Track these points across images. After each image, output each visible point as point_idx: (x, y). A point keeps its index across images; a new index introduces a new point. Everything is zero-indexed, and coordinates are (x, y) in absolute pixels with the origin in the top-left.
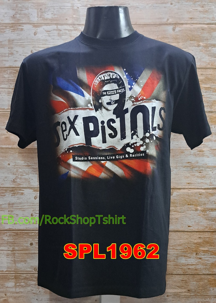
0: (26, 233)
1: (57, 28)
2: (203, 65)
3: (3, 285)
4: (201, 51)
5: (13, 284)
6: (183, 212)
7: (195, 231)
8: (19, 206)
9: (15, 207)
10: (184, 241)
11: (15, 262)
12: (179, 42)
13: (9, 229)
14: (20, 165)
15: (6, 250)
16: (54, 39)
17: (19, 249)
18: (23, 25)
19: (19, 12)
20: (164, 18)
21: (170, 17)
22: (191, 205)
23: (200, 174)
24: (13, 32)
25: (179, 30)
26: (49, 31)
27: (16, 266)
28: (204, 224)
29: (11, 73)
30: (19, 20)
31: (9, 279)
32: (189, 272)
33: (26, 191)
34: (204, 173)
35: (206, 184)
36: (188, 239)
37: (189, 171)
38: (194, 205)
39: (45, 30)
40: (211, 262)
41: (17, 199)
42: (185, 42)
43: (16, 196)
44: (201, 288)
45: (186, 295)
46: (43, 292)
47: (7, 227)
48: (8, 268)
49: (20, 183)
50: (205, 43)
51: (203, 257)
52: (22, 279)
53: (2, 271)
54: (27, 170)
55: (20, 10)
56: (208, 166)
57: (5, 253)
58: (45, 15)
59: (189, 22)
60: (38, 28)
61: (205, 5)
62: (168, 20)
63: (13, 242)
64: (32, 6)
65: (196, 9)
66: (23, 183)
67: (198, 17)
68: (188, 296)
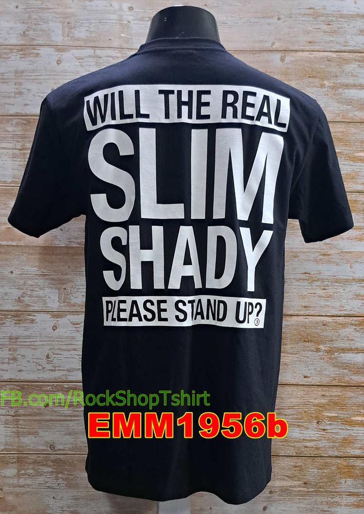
0: (37, 386)
1: (94, 53)
2: (329, 117)
4: (325, 95)
5: (15, 472)
6: (296, 354)
7: (315, 384)
8: (27, 342)
9: (21, 343)
10: (297, 401)
11: (18, 434)
12: (291, 80)
13: (10, 379)
14: (30, 274)
15: (5, 414)
17: (27, 413)
18: (40, 48)
19: (33, 27)
20: (266, 41)
21: (276, 39)
22: (308, 341)
23: (324, 291)
24: (23, 59)
25: (291, 61)
26: (82, 59)
27: (21, 441)
28: (330, 372)
29: (17, 124)
30: (33, 39)
31: (7, 463)
32: (305, 452)
33: (38, 317)
34: (330, 291)
35: (333, 307)
36: (304, 397)
37: (307, 287)
38: (313, 342)
39: (76, 57)
40: (342, 436)
41: (23, 329)
42: (300, 80)
43: (22, 325)
44: (324, 480)
45: (301, 491)
46: (64, 485)
47: (6, 376)
48: (6, 444)
49: (28, 303)
50: (333, 82)
51: (328, 427)
52: (30, 464)
54: (41, 282)
55: (35, 24)
56: (337, 279)
57: (2, 420)
58: (76, 32)
59: (307, 48)
60: (63, 53)
61: (332, 21)
62: (273, 44)
64: (54, 17)
65: (318, 27)
66: (34, 303)
67: (321, 41)
68: (304, 492)
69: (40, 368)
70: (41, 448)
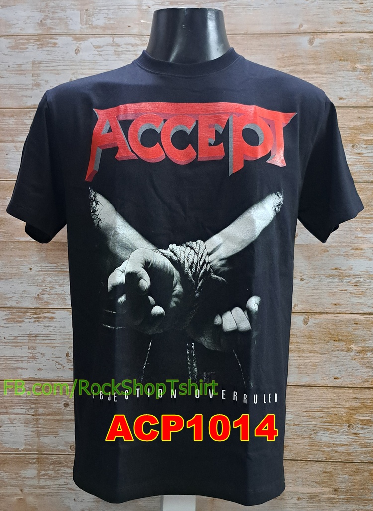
1: (113, 41)
2: (362, 102)
3: (18, 474)
4: (357, 79)
5: (35, 472)
6: (326, 354)
7: (346, 386)
8: (46, 340)
9: (41, 341)
10: (326, 403)
11: (38, 434)
12: (320, 64)
13: (31, 377)
14: (49, 271)
15: (24, 413)
16: (108, 60)
17: (47, 413)
18: (57, 38)
19: (51, 15)
20: (293, 23)
21: (303, 21)
22: (339, 341)
23: (356, 288)
24: (40, 49)
25: (320, 44)
26: (100, 47)
27: (41, 441)
28: (361, 374)
30: (50, 28)
31: (27, 464)
32: (336, 458)
33: (58, 315)
34: (363, 287)
35: (366, 305)
36: (334, 400)
37: (337, 284)
38: (344, 341)
39: (94, 46)
41: (43, 327)
42: (330, 63)
43: (41, 323)
44: (355, 487)
45: (331, 498)
47: (26, 376)
48: (27, 444)
49: (48, 301)
50: (365, 64)
51: (360, 431)
52: (50, 464)
53: (17, 450)
54: (61, 278)
55: (52, 13)
56: (370, 275)
57: (22, 419)
58: (94, 19)
59: (338, 29)
60: (81, 42)
62: (301, 26)
63: (36, 400)
64: (72, 4)
65: (350, 6)
66: (54, 301)
67: (353, 21)
68: (334, 499)
69: (59, 366)
70: (61, 448)
